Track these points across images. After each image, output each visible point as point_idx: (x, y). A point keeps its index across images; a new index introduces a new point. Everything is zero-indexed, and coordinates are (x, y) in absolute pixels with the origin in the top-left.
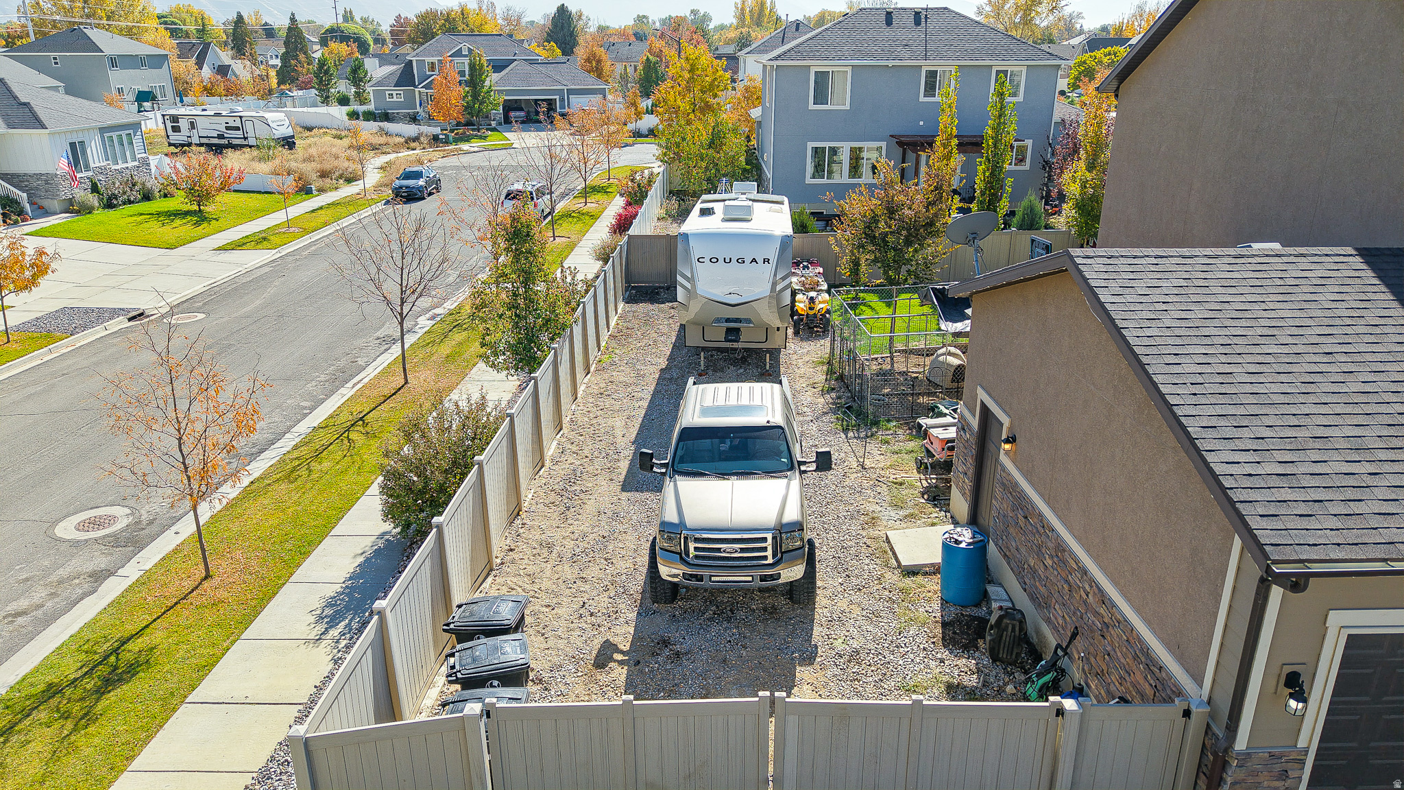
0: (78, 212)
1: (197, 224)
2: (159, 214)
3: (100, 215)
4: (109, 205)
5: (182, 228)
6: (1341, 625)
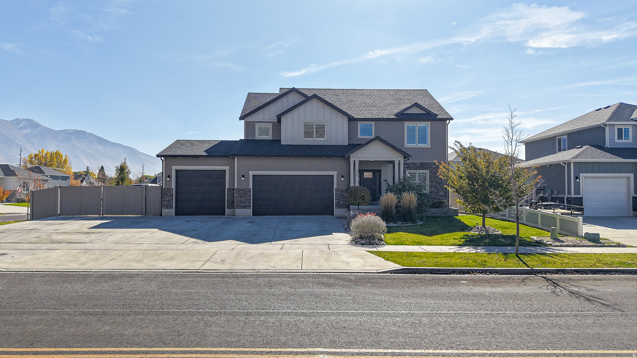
6: (174, 168)
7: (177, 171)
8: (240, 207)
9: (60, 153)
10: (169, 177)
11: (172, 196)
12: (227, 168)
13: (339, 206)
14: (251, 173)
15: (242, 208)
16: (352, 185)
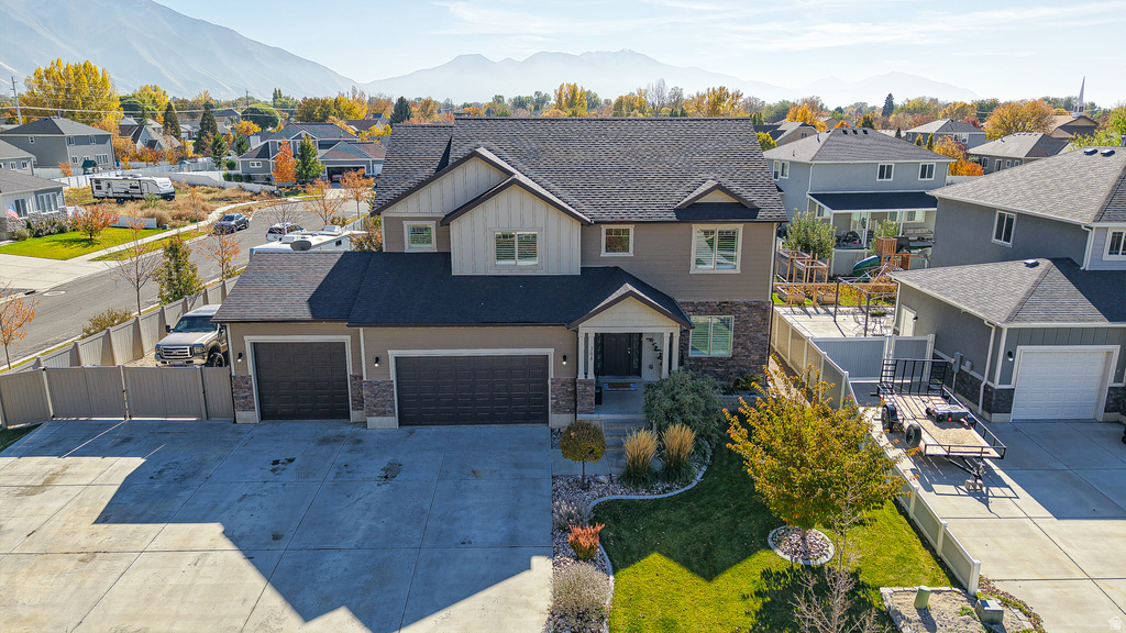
0: (17, 239)
1: (86, 246)
2: (65, 241)
3: (31, 241)
4: (37, 236)
5: (76, 248)
6: (249, 339)
7: (255, 345)
8: (375, 414)
9: (93, 65)
10: (240, 356)
11: (251, 388)
12: (347, 339)
13: (557, 409)
14: (393, 354)
15: (379, 415)
16: (581, 377)
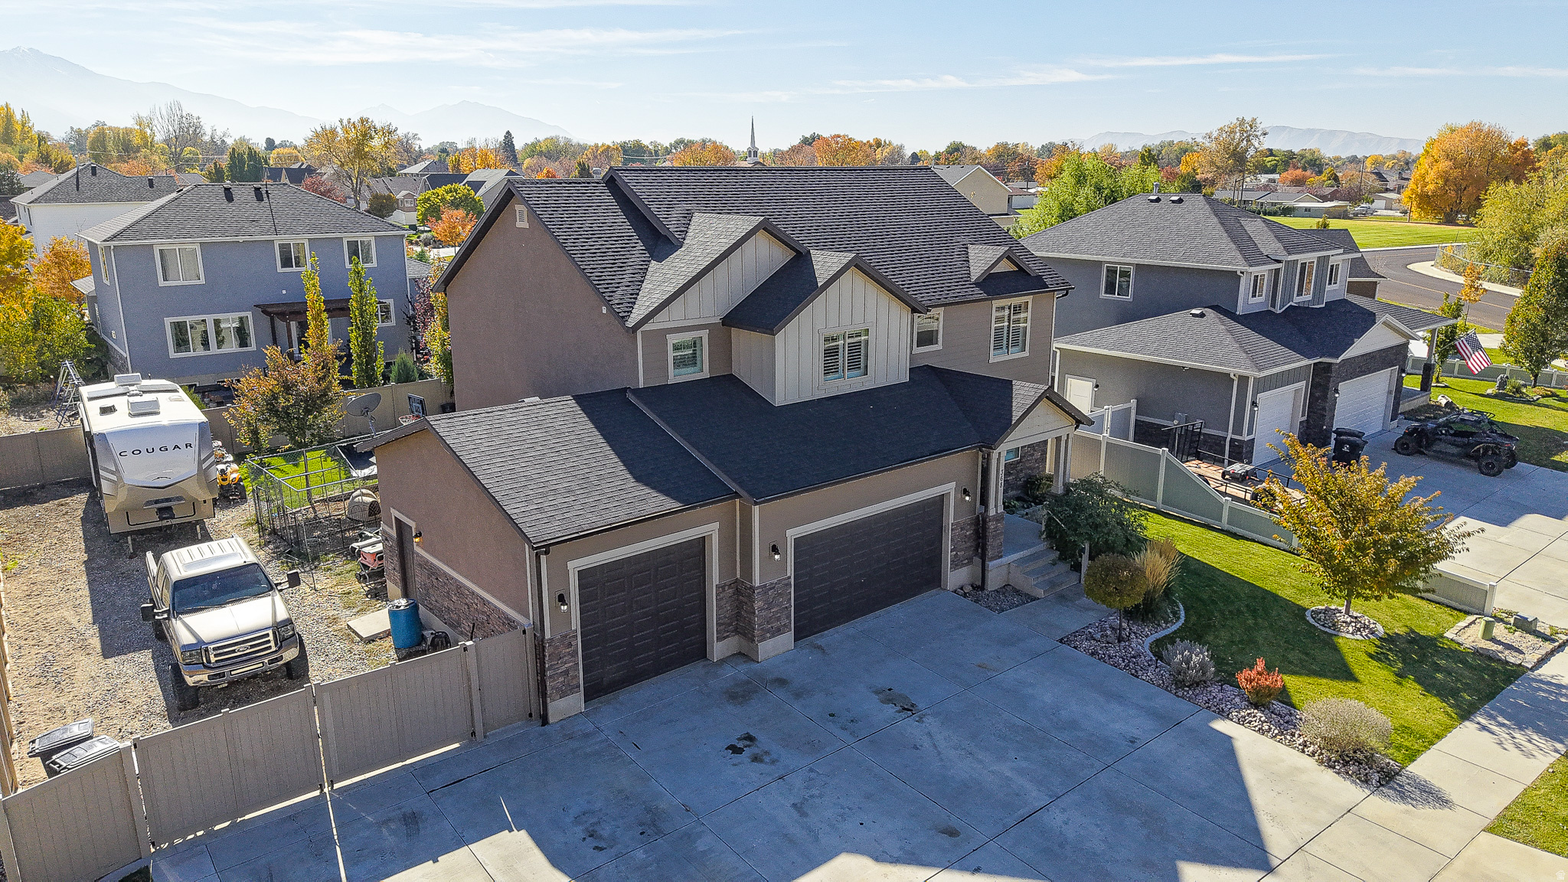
6: (575, 568)
7: (581, 575)
8: (768, 635)
10: (561, 599)
11: (574, 653)
12: (714, 531)
13: (956, 564)
14: (793, 533)
15: (773, 635)
16: (993, 512)
